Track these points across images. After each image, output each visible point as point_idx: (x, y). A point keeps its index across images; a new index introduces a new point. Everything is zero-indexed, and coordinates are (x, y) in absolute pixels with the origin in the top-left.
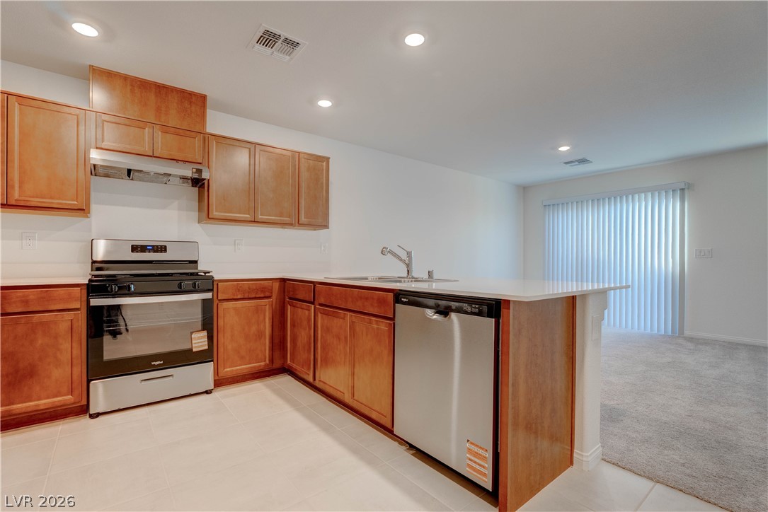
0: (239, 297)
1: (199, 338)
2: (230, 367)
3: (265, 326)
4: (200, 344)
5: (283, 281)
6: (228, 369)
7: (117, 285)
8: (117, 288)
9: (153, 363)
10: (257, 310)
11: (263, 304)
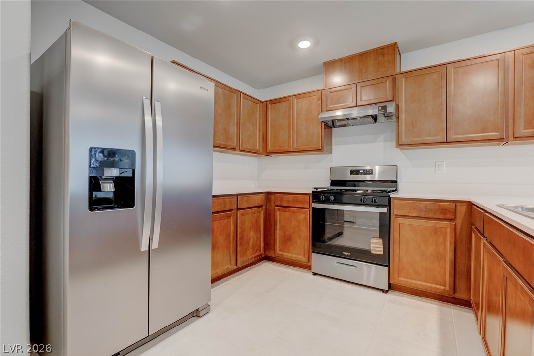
0: (414, 215)
1: (376, 244)
2: (404, 277)
3: (445, 249)
4: (377, 249)
5: (470, 204)
6: (403, 279)
7: (324, 195)
8: (324, 198)
9: (344, 253)
10: (435, 231)
11: (442, 226)
